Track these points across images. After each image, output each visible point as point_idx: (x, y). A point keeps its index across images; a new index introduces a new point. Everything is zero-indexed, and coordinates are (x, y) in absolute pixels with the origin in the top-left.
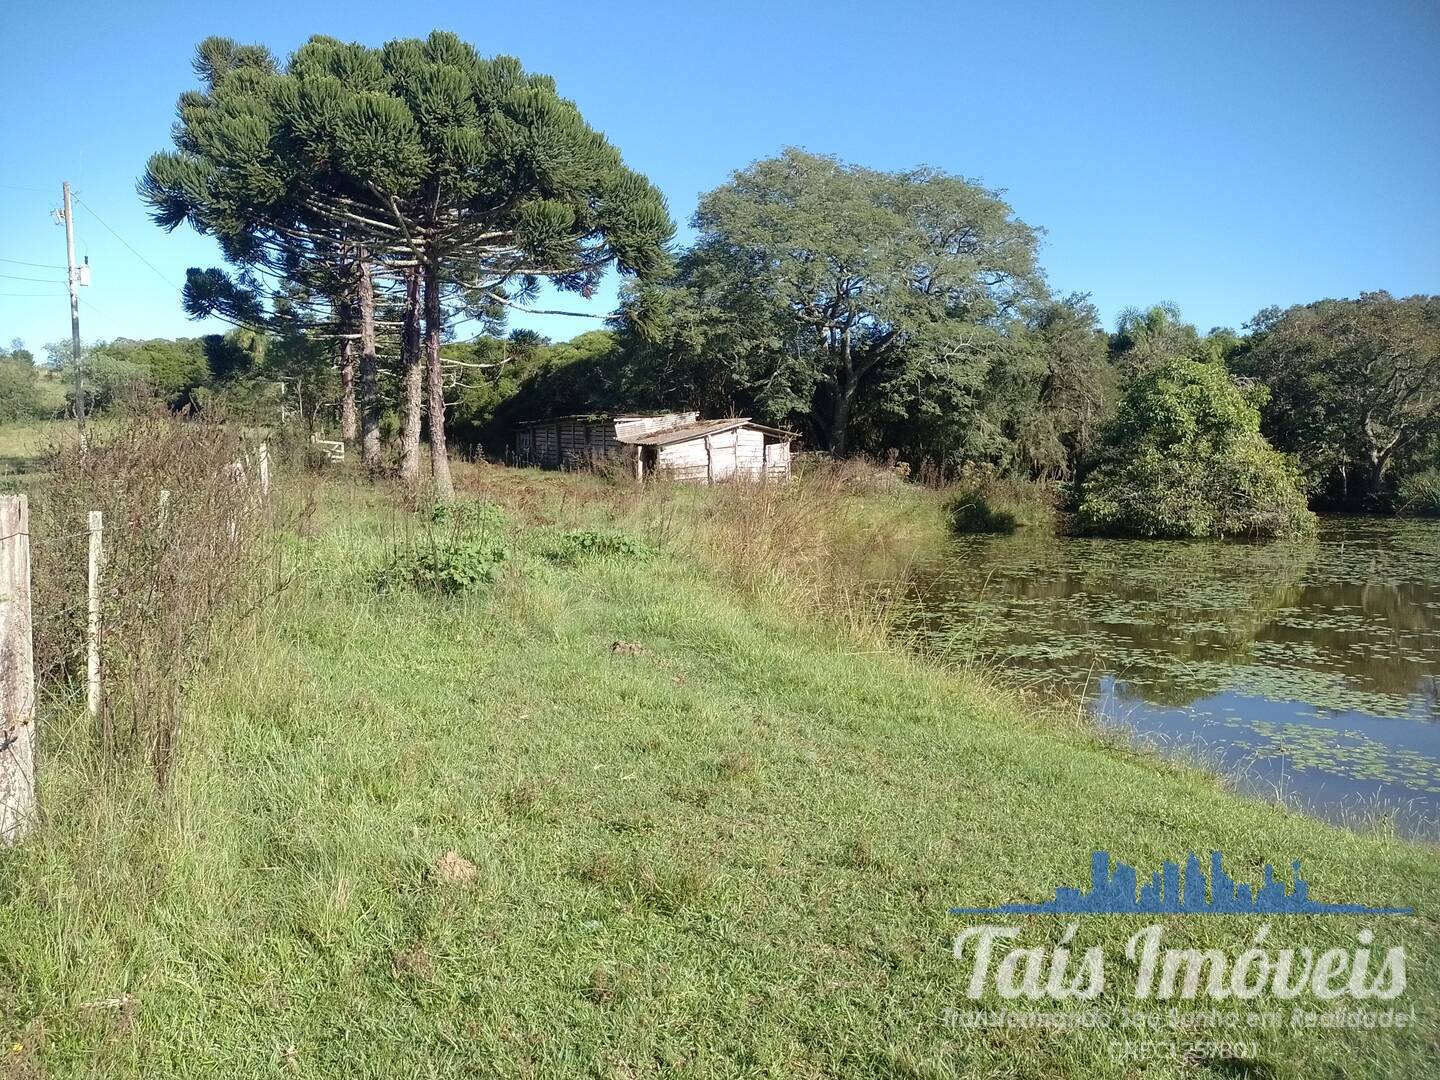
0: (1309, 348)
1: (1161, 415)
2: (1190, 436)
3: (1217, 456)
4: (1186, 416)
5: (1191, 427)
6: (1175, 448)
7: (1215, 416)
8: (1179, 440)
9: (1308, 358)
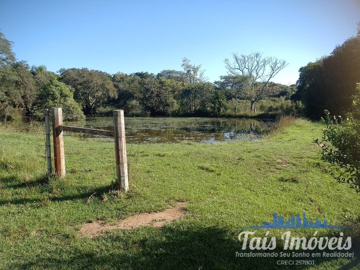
0: (77, 80)
1: (52, 93)
2: (59, 98)
3: (65, 103)
4: (58, 94)
5: (59, 96)
6: (56, 100)
7: (64, 94)
8: (56, 99)
9: (78, 82)
